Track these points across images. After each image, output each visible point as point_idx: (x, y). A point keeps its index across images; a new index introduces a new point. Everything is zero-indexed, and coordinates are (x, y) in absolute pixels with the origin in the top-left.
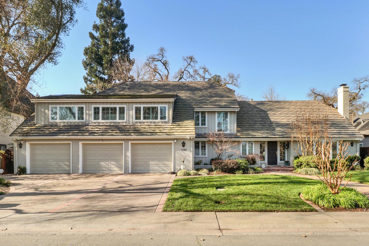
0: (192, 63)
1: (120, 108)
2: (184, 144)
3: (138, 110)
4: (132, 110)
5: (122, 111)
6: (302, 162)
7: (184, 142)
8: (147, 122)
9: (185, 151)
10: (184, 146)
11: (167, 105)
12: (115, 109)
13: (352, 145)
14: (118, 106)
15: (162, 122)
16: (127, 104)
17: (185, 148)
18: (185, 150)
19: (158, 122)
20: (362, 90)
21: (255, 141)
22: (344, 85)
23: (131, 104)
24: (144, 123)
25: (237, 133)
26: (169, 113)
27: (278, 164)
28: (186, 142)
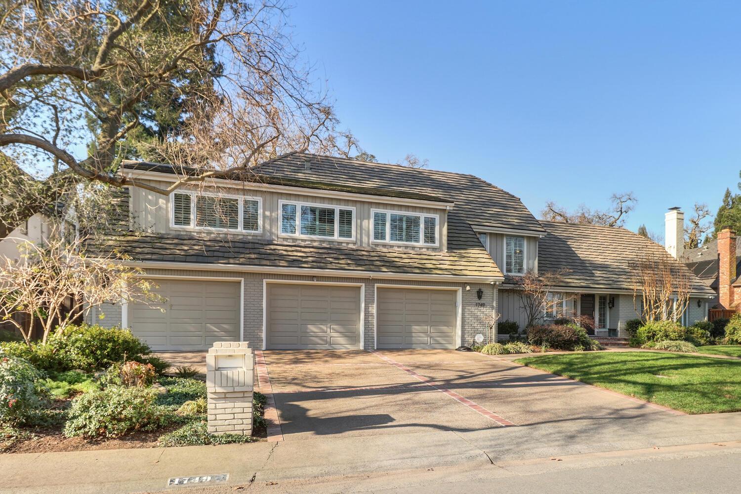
0: (327, 123)
1: (342, 213)
2: (480, 294)
3: (380, 220)
4: (369, 218)
5: (346, 217)
6: (655, 331)
7: (480, 290)
8: (399, 247)
9: (482, 308)
10: (480, 297)
11: (438, 216)
12: (332, 212)
13: (699, 306)
14: (337, 208)
15: (428, 249)
16: (358, 205)
17: (483, 302)
18: (483, 305)
19: (420, 248)
20: (624, 214)
21: (566, 292)
22: (676, 208)
23: (366, 206)
24: (392, 246)
25: (539, 277)
26: (441, 232)
27: (596, 333)
28: (483, 289)
